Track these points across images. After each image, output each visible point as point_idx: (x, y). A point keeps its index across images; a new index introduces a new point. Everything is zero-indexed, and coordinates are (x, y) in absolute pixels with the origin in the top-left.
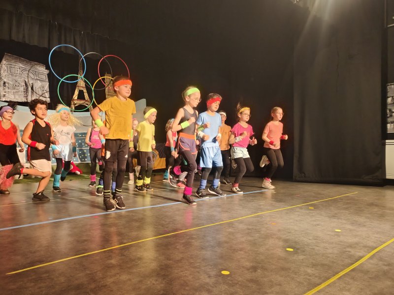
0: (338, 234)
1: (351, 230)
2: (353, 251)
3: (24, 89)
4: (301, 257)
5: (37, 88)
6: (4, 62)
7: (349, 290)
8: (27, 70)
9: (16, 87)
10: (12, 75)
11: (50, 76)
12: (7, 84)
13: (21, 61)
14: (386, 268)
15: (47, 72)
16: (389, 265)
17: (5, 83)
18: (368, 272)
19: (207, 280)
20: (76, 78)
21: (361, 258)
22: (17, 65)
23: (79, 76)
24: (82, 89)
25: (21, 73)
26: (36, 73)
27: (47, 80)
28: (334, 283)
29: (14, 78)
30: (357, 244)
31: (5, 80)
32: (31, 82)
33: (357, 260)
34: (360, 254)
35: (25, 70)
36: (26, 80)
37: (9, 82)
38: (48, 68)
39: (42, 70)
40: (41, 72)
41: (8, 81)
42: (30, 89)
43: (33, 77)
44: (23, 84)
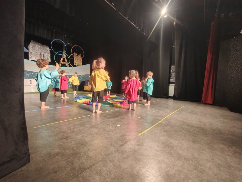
0: (154, 113)
1: (158, 112)
2: (158, 118)
3: (40, 56)
4: (143, 120)
5: (45, 56)
6: (31, 44)
7: (157, 130)
8: (41, 48)
9: (36, 55)
11: (51, 52)
13: (38, 44)
14: (168, 123)
15: (50, 50)
16: (169, 122)
17: (31, 53)
18: (163, 124)
19: (112, 128)
20: (62, 53)
21: (161, 120)
23: (63, 52)
24: (64, 58)
25: (39, 49)
26: (45, 50)
27: (50, 53)
28: (153, 128)
29: (36, 51)
30: (160, 116)
31: (31, 51)
32: (43, 53)
33: (160, 121)
34: (160, 119)
36: (41, 52)
37: (33, 52)
38: (50, 48)
39: (48, 49)
42: (42, 56)
44: (39, 54)
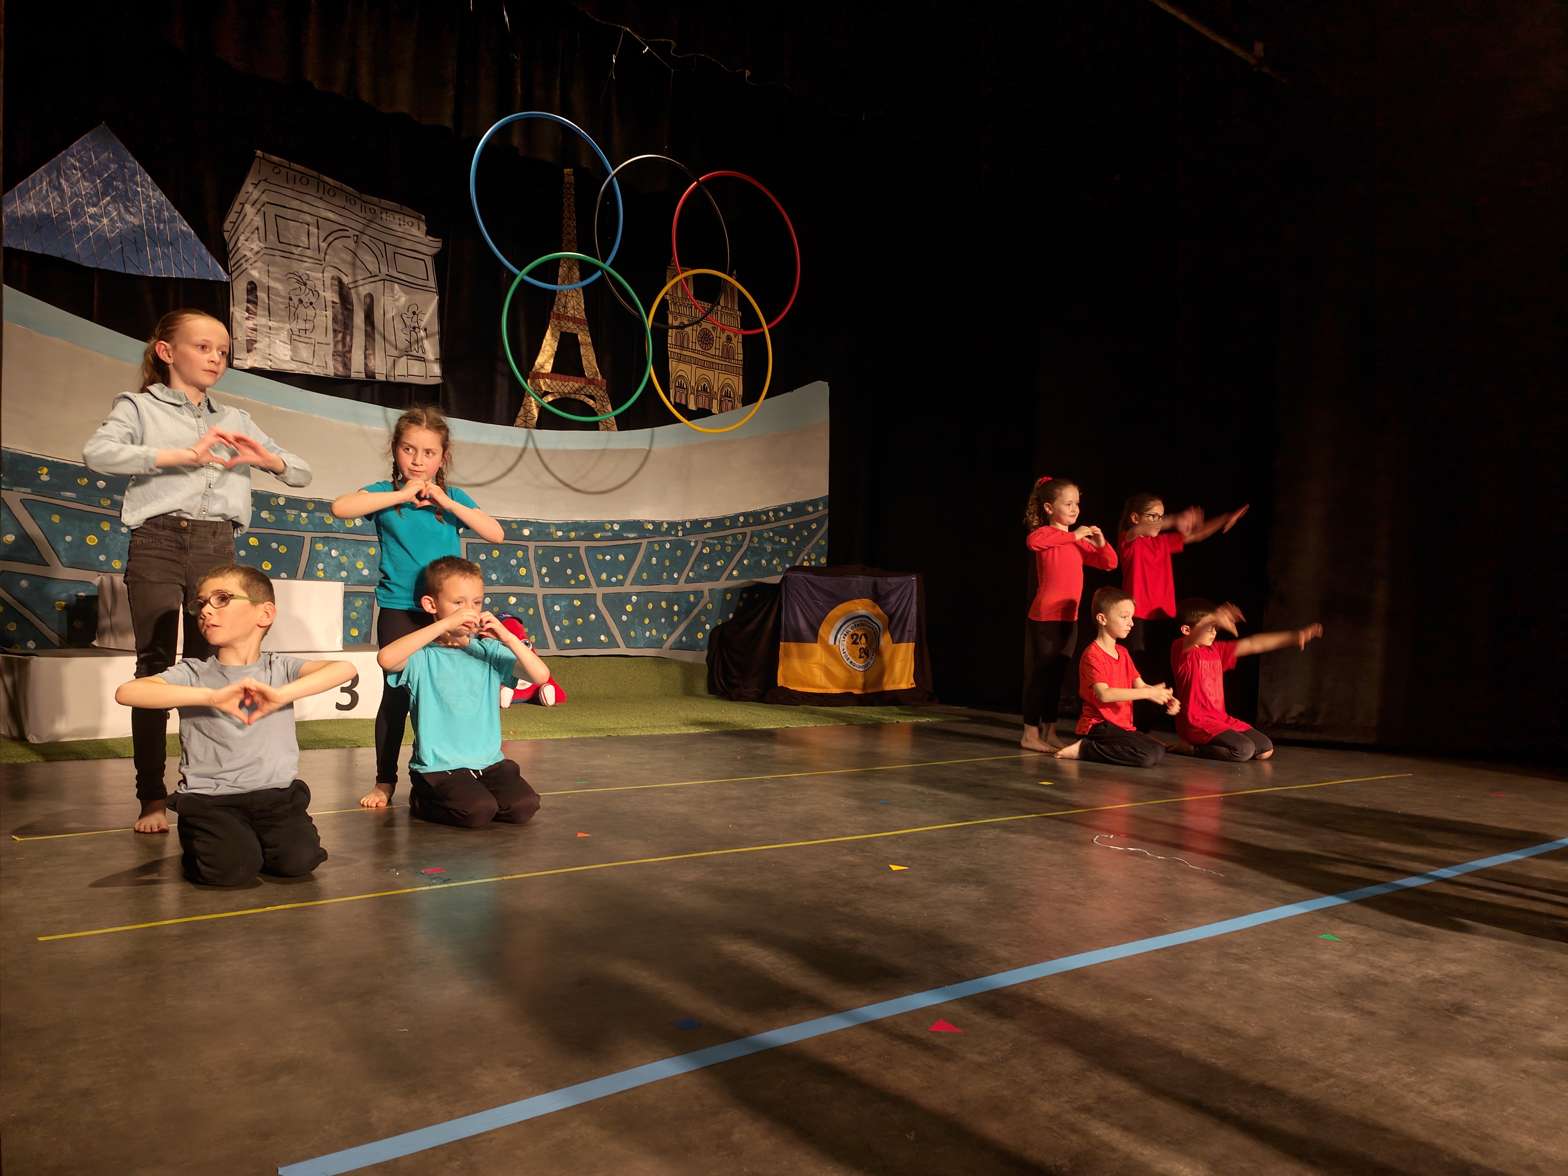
3: (335, 320)
5: (389, 316)
6: (250, 190)
8: (351, 233)
9: (301, 310)
10: (287, 255)
12: (262, 295)
13: (324, 194)
15: (432, 245)
17: (252, 288)
22: (306, 208)
24: (571, 327)
25: (324, 245)
26: (387, 251)
27: (432, 283)
29: (296, 266)
31: (256, 276)
32: (364, 290)
35: (338, 233)
36: (346, 280)
37: (272, 284)
38: (436, 227)
39: (412, 237)
40: (407, 244)
41: (265, 280)
42: (359, 319)
43: (373, 268)
44: (331, 296)
